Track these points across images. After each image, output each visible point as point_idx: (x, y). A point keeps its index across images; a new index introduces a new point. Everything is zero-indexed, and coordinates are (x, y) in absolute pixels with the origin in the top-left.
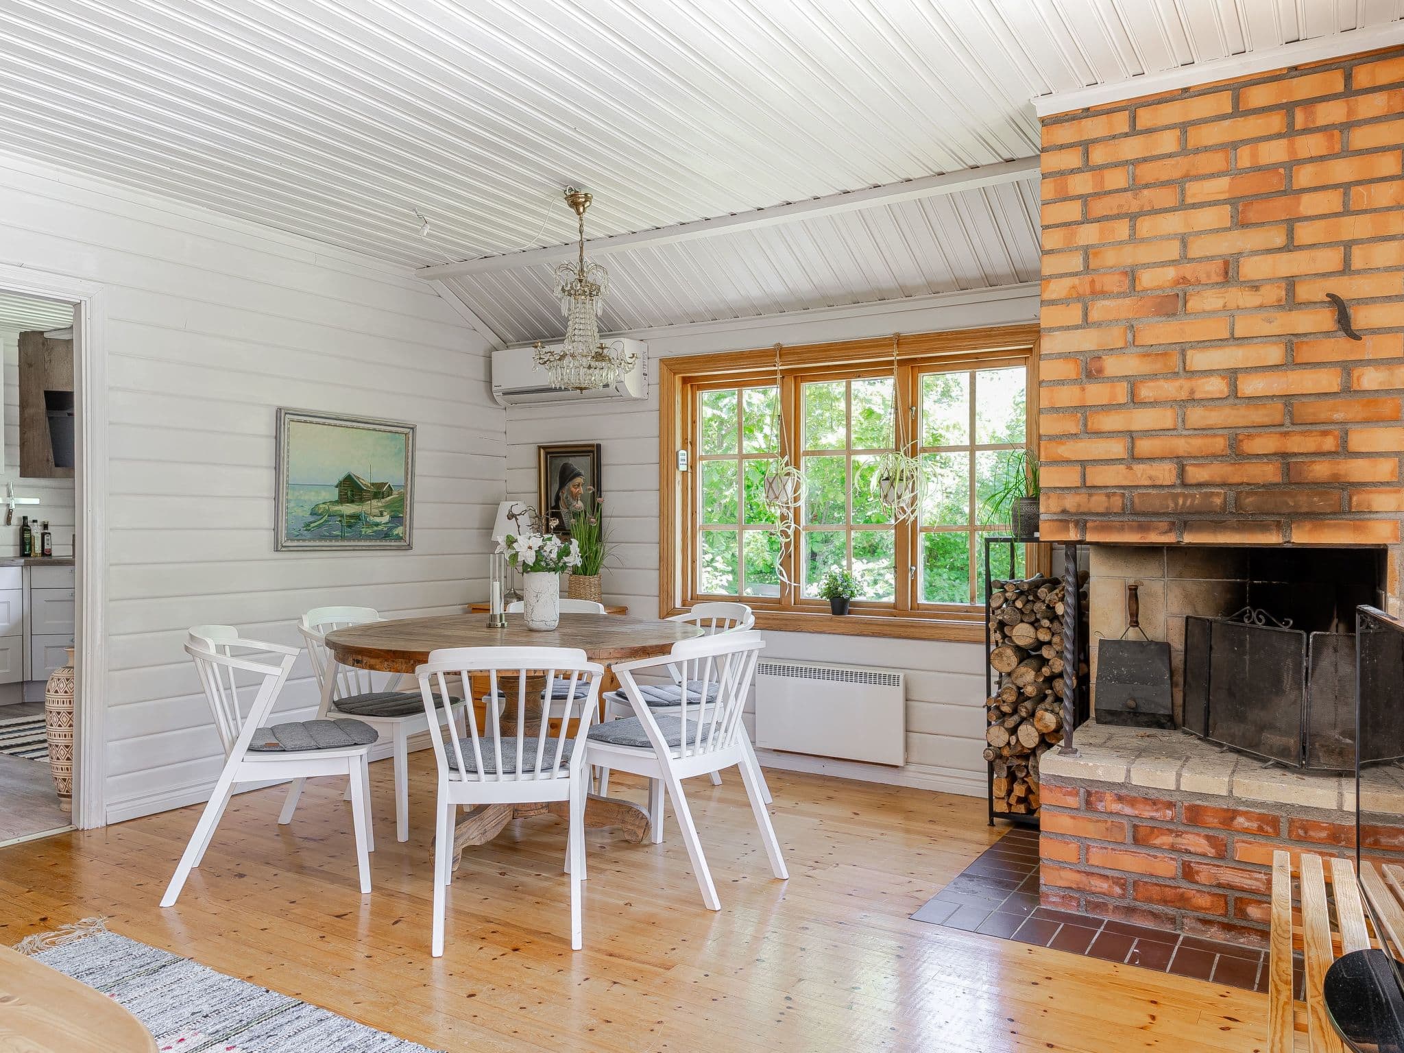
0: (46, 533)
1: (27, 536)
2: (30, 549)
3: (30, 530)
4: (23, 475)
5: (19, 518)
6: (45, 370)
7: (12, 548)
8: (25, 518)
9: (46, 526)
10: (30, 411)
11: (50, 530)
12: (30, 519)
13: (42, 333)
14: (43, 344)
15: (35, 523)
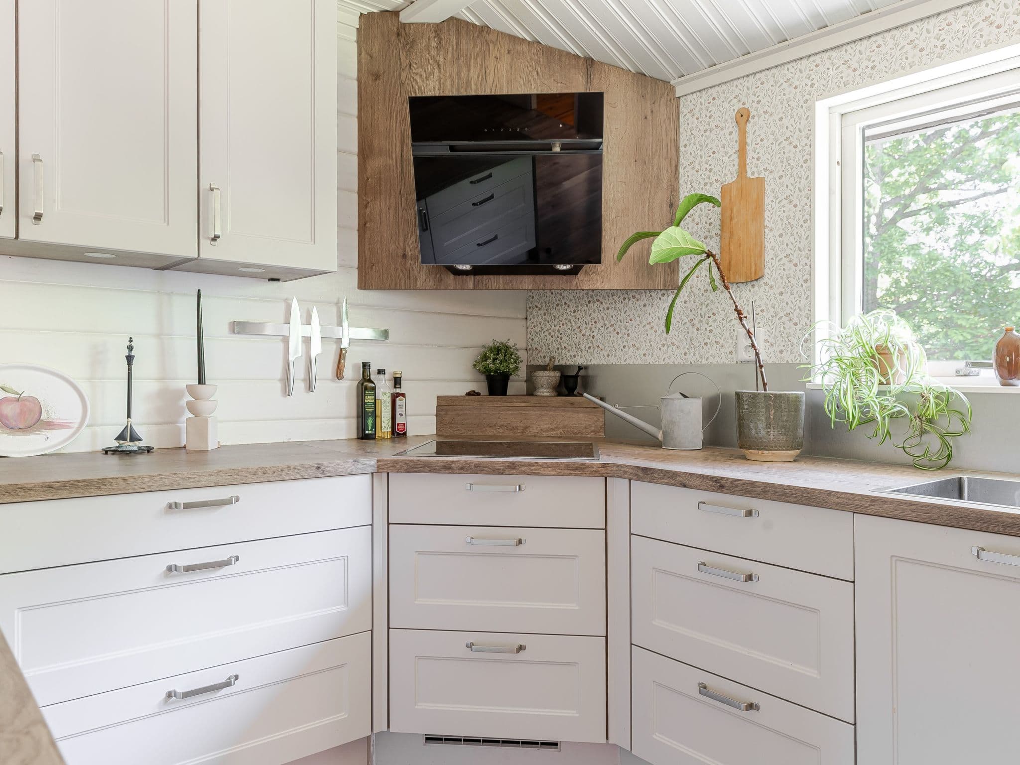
0: (398, 395)
1: (369, 399)
2: (374, 425)
3: (374, 389)
4: (364, 284)
5: (355, 366)
6: (402, 84)
7: (343, 423)
8: (366, 366)
9: (397, 381)
10: (376, 163)
11: (405, 388)
12: (374, 369)
13: (396, 13)
14: (398, 34)
15: (381, 376)
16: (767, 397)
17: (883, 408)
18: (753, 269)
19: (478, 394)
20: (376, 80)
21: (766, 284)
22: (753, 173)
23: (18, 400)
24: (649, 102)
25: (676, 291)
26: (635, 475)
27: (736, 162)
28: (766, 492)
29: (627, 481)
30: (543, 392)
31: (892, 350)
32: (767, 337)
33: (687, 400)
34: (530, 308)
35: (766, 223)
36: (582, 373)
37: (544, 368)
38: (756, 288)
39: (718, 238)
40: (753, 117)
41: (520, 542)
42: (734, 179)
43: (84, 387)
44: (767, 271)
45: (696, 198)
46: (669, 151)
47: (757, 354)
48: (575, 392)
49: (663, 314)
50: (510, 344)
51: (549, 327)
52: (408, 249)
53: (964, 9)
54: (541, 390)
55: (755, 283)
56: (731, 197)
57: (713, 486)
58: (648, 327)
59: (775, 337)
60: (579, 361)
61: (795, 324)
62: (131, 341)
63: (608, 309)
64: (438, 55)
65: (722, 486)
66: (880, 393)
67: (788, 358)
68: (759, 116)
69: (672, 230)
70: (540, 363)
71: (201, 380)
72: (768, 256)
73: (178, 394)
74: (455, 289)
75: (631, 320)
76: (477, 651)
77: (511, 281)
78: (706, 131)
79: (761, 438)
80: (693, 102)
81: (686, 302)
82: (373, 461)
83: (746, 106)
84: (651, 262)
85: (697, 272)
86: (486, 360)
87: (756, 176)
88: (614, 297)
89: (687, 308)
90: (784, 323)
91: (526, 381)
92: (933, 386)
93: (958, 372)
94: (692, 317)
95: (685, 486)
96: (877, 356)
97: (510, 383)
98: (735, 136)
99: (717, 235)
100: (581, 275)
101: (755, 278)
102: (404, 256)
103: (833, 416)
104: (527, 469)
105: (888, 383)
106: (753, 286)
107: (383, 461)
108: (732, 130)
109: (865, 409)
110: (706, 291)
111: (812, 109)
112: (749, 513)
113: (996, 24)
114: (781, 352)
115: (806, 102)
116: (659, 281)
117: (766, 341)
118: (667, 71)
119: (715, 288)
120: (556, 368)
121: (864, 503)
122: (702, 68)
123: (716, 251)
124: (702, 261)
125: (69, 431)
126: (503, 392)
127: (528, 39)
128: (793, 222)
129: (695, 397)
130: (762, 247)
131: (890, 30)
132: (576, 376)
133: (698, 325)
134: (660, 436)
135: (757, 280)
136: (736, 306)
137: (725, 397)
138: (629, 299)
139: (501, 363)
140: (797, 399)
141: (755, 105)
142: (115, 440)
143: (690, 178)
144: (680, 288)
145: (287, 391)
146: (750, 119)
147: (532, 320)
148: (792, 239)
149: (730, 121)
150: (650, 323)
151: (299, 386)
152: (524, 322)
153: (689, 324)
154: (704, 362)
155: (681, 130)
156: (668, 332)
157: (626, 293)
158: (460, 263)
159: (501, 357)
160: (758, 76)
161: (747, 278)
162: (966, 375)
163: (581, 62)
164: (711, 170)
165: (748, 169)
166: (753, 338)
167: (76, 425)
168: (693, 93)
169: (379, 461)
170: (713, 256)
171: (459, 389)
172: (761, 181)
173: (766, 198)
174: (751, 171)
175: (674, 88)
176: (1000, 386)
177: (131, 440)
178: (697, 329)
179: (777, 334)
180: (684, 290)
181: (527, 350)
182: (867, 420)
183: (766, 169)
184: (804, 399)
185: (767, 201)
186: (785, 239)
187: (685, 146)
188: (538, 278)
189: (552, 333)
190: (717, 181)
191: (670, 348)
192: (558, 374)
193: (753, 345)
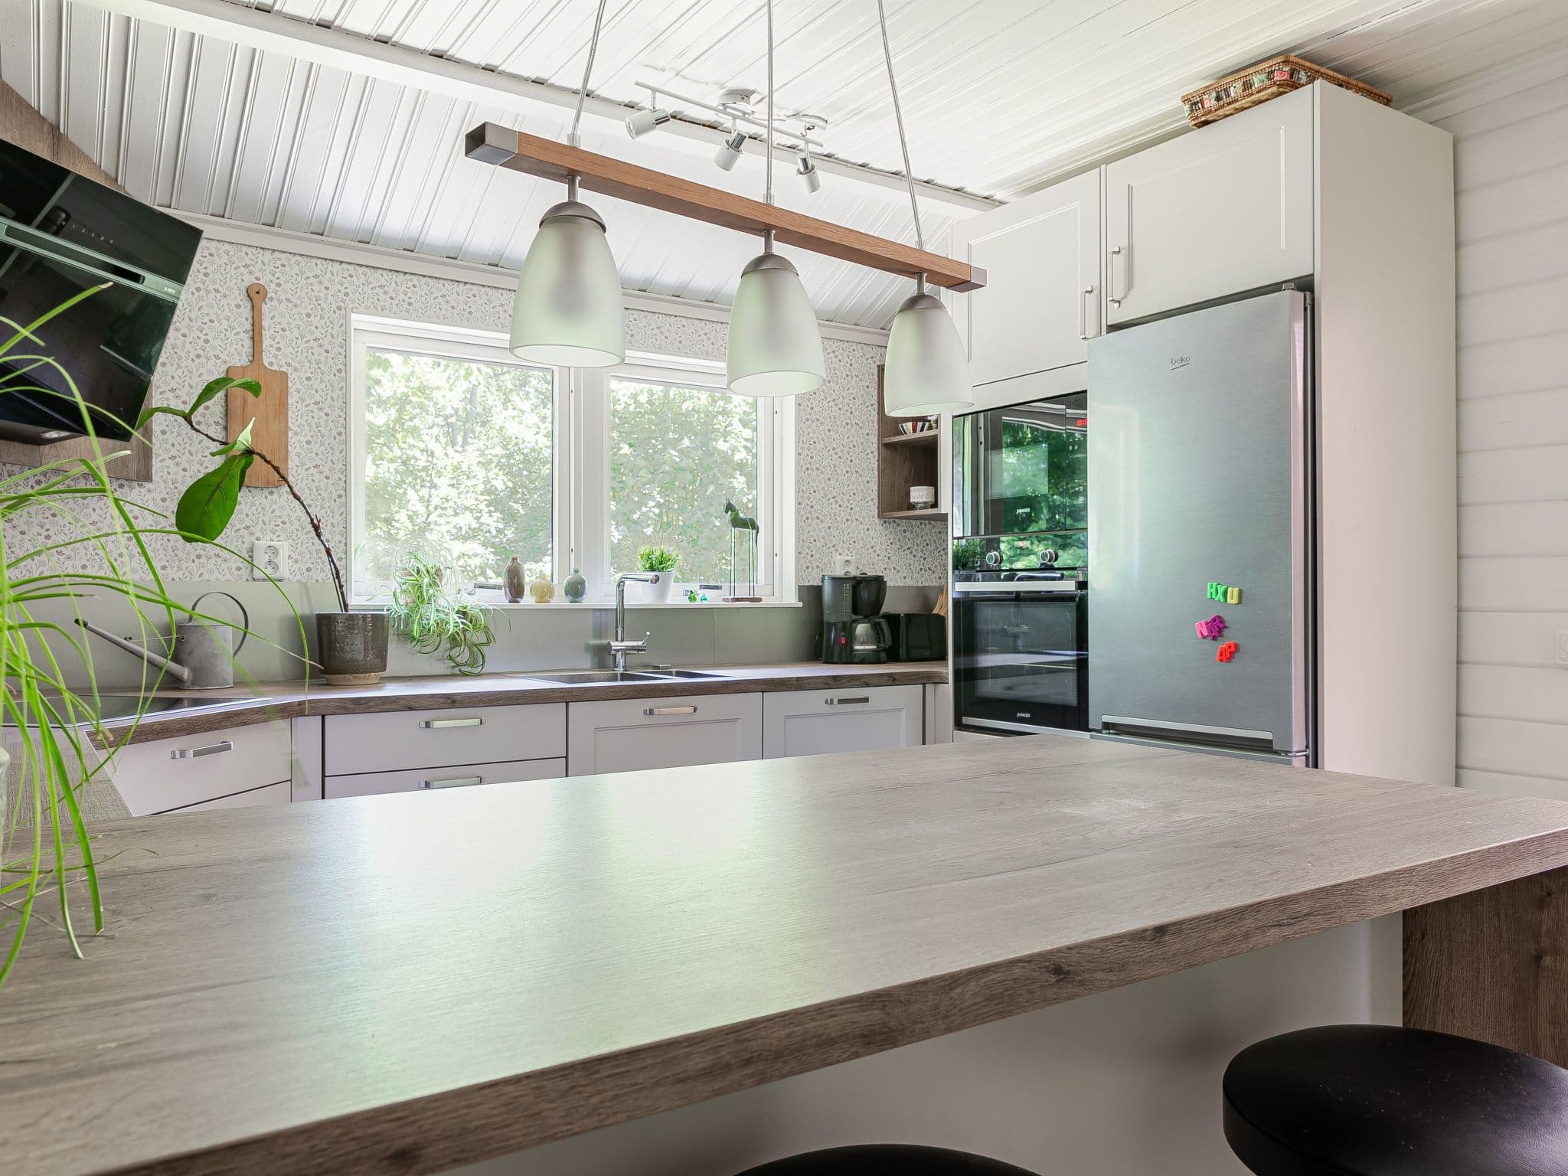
22: (271, 364)
27: (247, 344)
29: (319, 719)
32: (290, 553)
35: (291, 424)
38: (275, 496)
39: (219, 428)
42: (244, 363)
55: (274, 490)
68: (280, 301)
72: (295, 463)
83: (263, 285)
87: (276, 368)
98: (245, 312)
99: (217, 423)
101: (275, 483)
106: (271, 493)
108: (241, 303)
117: (291, 559)
128: (324, 432)
134: (186, 675)
135: (276, 487)
141: (273, 287)
146: (268, 300)
148: (322, 449)
150: (94, 523)
154: (196, 579)
161: (263, 483)
165: (265, 357)
172: (284, 376)
174: (269, 361)
179: (304, 549)
183: (289, 364)
185: (291, 400)
186: (315, 447)
190: (216, 357)
191: (136, 559)
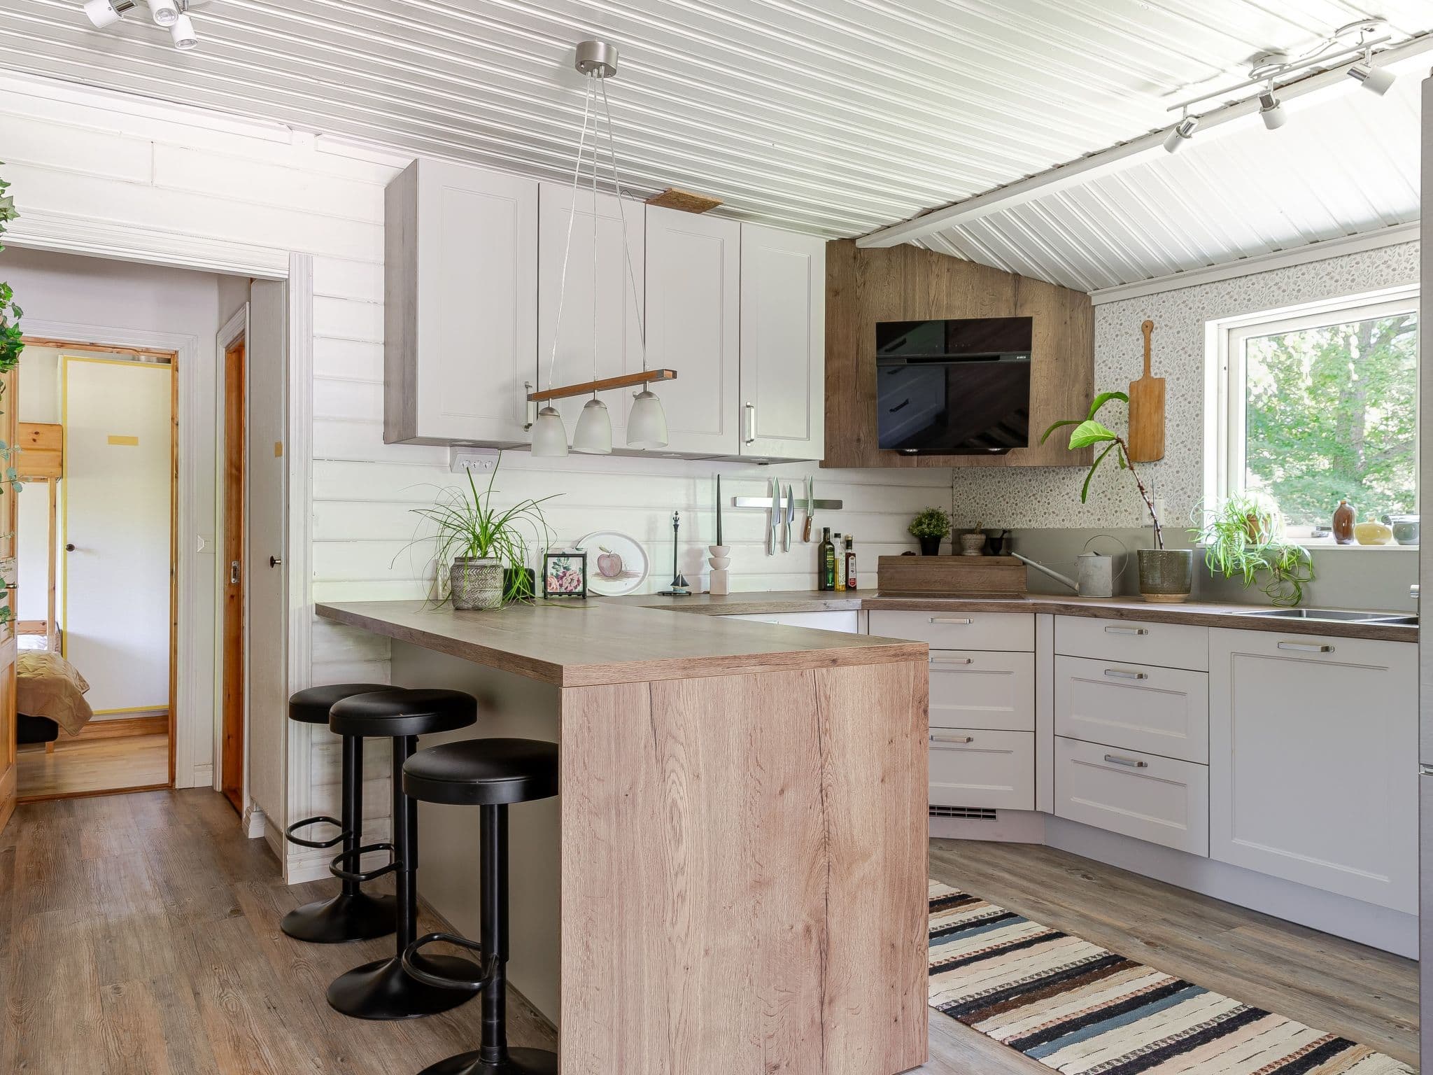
0: (850, 554)
1: (829, 558)
2: (833, 580)
3: (832, 550)
4: (827, 463)
5: (818, 531)
6: (858, 299)
7: (808, 577)
8: (826, 531)
9: (849, 544)
10: (835, 364)
11: (855, 549)
12: (832, 533)
13: (853, 240)
14: (855, 258)
15: (838, 539)
16: (1162, 553)
17: (1249, 561)
18: (1155, 451)
19: (914, 554)
20: (835, 296)
21: (1166, 464)
22: (1156, 374)
23: (609, 556)
24: (1068, 310)
25: (1091, 467)
26: (1057, 610)
27: (1142, 363)
28: (1153, 617)
29: (1052, 616)
30: (971, 553)
31: (1258, 517)
32: (1166, 507)
33: (1099, 558)
34: (956, 478)
35: (1166, 415)
36: (1006, 536)
37: (971, 531)
38: (1158, 467)
39: (1127, 425)
40: (1157, 328)
41: (969, 661)
42: (1140, 378)
43: (644, 547)
44: (1167, 453)
45: (1107, 396)
46: (1085, 351)
47: (1155, 521)
48: (1000, 553)
49: (1080, 486)
50: (941, 511)
51: (974, 495)
52: (862, 435)
53: (1313, 264)
54: (969, 551)
55: (1157, 462)
56: (1138, 392)
57: (1117, 615)
58: (1066, 497)
59: (1173, 507)
60: (1004, 526)
61: (1189, 497)
62: (677, 514)
63: (1030, 480)
64: (888, 274)
65: (1122, 615)
66: (1247, 550)
67: (1183, 523)
68: (1161, 328)
69: (1087, 424)
70: (966, 527)
71: (719, 543)
72: (1168, 441)
73: (700, 553)
74: (901, 466)
75: (1051, 490)
76: (936, 741)
77: (949, 460)
78: (1117, 336)
79: (1156, 585)
80: (1106, 310)
81: (1099, 476)
82: (859, 601)
83: (1150, 319)
84: (1070, 447)
85: (1109, 452)
86: (921, 525)
87: (1158, 376)
88: (1036, 470)
89: (1100, 481)
90: (1180, 496)
91: (952, 543)
92: (1289, 544)
93: (1313, 534)
94: (1104, 489)
95: (1096, 616)
96: (1248, 522)
97: (941, 546)
98: (1142, 342)
99: (1126, 422)
100: (1008, 455)
101: (1157, 458)
102: (859, 440)
103: (1212, 568)
104: (976, 607)
105: (1255, 543)
106: (1156, 465)
107: (866, 601)
108: (1139, 337)
109: (1237, 562)
110: (1116, 468)
111: (1202, 327)
112: (1141, 632)
113: (1335, 279)
114: (1178, 519)
115: (1198, 321)
116: (1077, 459)
117: (1166, 510)
118: (1084, 285)
119: (1123, 467)
120: (983, 532)
121: (1215, 620)
122: (1113, 284)
123: (1124, 437)
124: (1112, 445)
125: (637, 580)
126: (935, 552)
127: (965, 259)
128: (1188, 416)
129: (1105, 554)
130: (1162, 434)
131: (1261, 273)
132: (1001, 538)
133: (1109, 496)
134: (1077, 587)
135: (1158, 460)
136: (1139, 484)
137: (1131, 555)
138: (1049, 473)
139: (934, 527)
140: (1186, 555)
141: (1157, 318)
142: (672, 585)
143: (1104, 374)
144: (1095, 466)
145: (769, 551)
146: (1154, 330)
147: (958, 489)
148: (1186, 429)
149: (1137, 330)
150: (1068, 494)
151: (777, 547)
152: (950, 490)
153: (1102, 495)
154: (1115, 527)
155: (1096, 333)
156: (1083, 502)
157: (1047, 469)
158: (908, 448)
159: (934, 522)
160: (1160, 295)
161: (1150, 458)
162: (1318, 537)
163: (1010, 278)
164: (1121, 369)
165: (1152, 370)
166: (1152, 509)
167: (641, 575)
168: (1107, 303)
169: (863, 601)
170: (1122, 442)
171: (896, 551)
172: (1162, 381)
173: (1166, 395)
174: (1154, 373)
175: (1090, 298)
176: (1336, 544)
177: (682, 586)
178: (1109, 499)
179: (1175, 504)
180: (1097, 468)
181: (952, 515)
182: (1238, 572)
183: (1166, 372)
184: (1191, 555)
185: (1167, 397)
186: (1182, 428)
187: (1100, 346)
188: (972, 457)
189: (978, 501)
190: (1126, 378)
191: (1086, 515)
192: (983, 537)
193: (1152, 514)
